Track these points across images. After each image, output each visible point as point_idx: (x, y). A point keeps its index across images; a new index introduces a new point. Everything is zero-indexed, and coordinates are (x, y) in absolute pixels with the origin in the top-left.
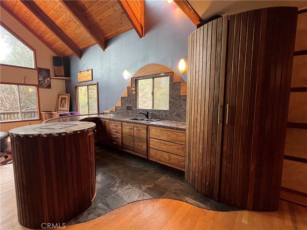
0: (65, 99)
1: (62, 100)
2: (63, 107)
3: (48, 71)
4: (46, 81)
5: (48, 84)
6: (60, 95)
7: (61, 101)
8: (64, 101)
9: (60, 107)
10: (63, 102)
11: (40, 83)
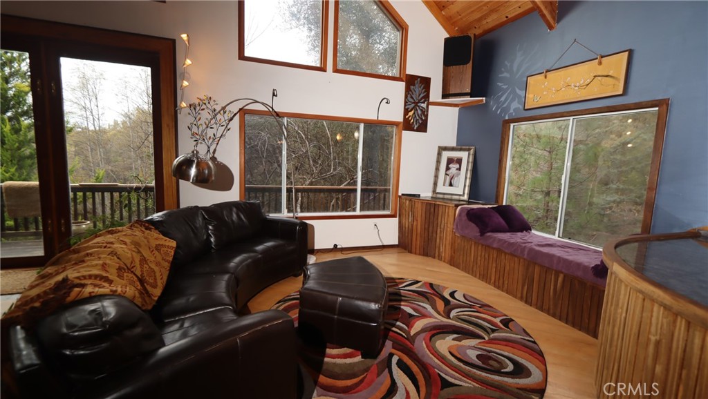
0: (459, 161)
1: (450, 166)
2: (451, 185)
3: (426, 82)
4: (420, 112)
5: (421, 119)
6: (446, 149)
7: (448, 168)
8: (454, 167)
9: (444, 185)
10: (451, 171)
11: (407, 117)
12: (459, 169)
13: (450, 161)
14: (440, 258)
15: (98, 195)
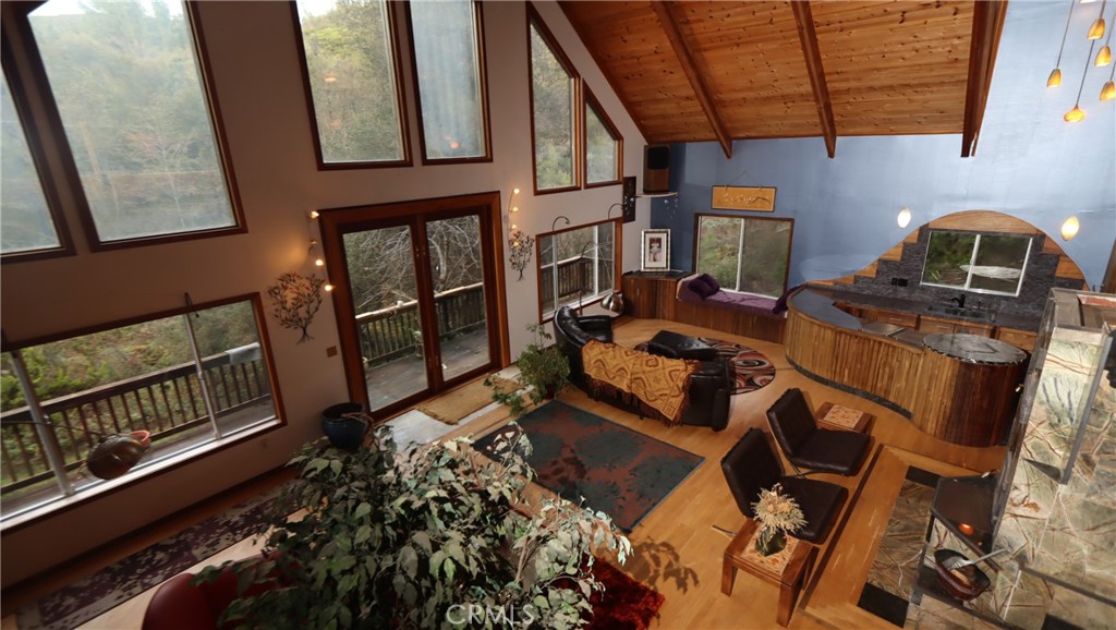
0: (659, 241)
1: (653, 245)
2: (655, 260)
3: (633, 179)
4: (631, 206)
5: (632, 211)
6: (648, 232)
7: (651, 247)
8: (655, 245)
9: (649, 261)
10: (653, 249)
11: (624, 212)
12: (660, 247)
13: (652, 241)
14: (664, 318)
15: (385, 321)
